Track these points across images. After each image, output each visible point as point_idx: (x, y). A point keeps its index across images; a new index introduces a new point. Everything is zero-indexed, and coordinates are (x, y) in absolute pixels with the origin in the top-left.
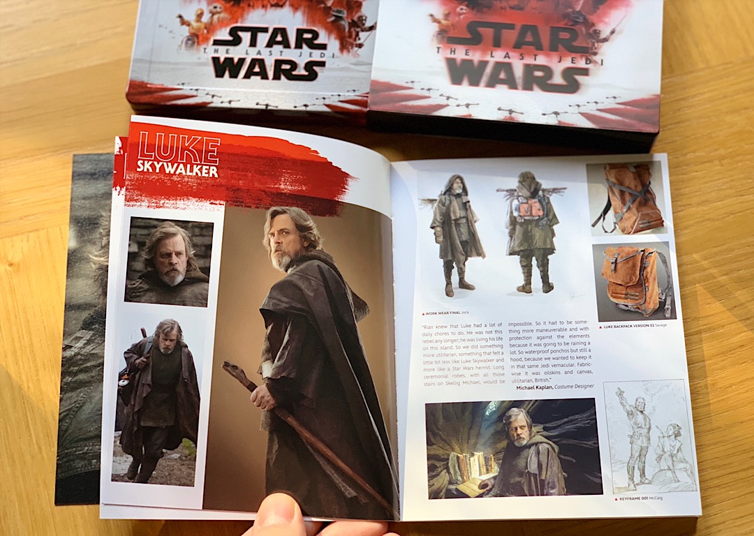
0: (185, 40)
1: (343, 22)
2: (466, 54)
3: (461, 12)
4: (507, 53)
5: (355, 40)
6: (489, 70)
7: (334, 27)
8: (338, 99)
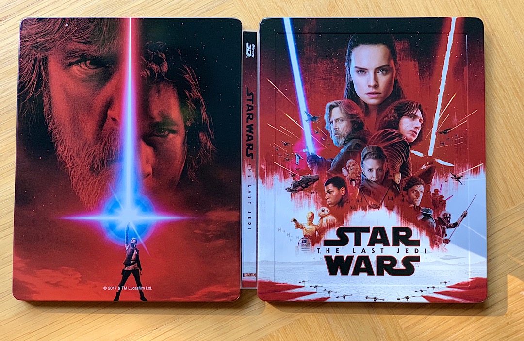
0: (301, 241)
1: (431, 220)
5: (443, 237)
7: (424, 225)
8: (432, 290)
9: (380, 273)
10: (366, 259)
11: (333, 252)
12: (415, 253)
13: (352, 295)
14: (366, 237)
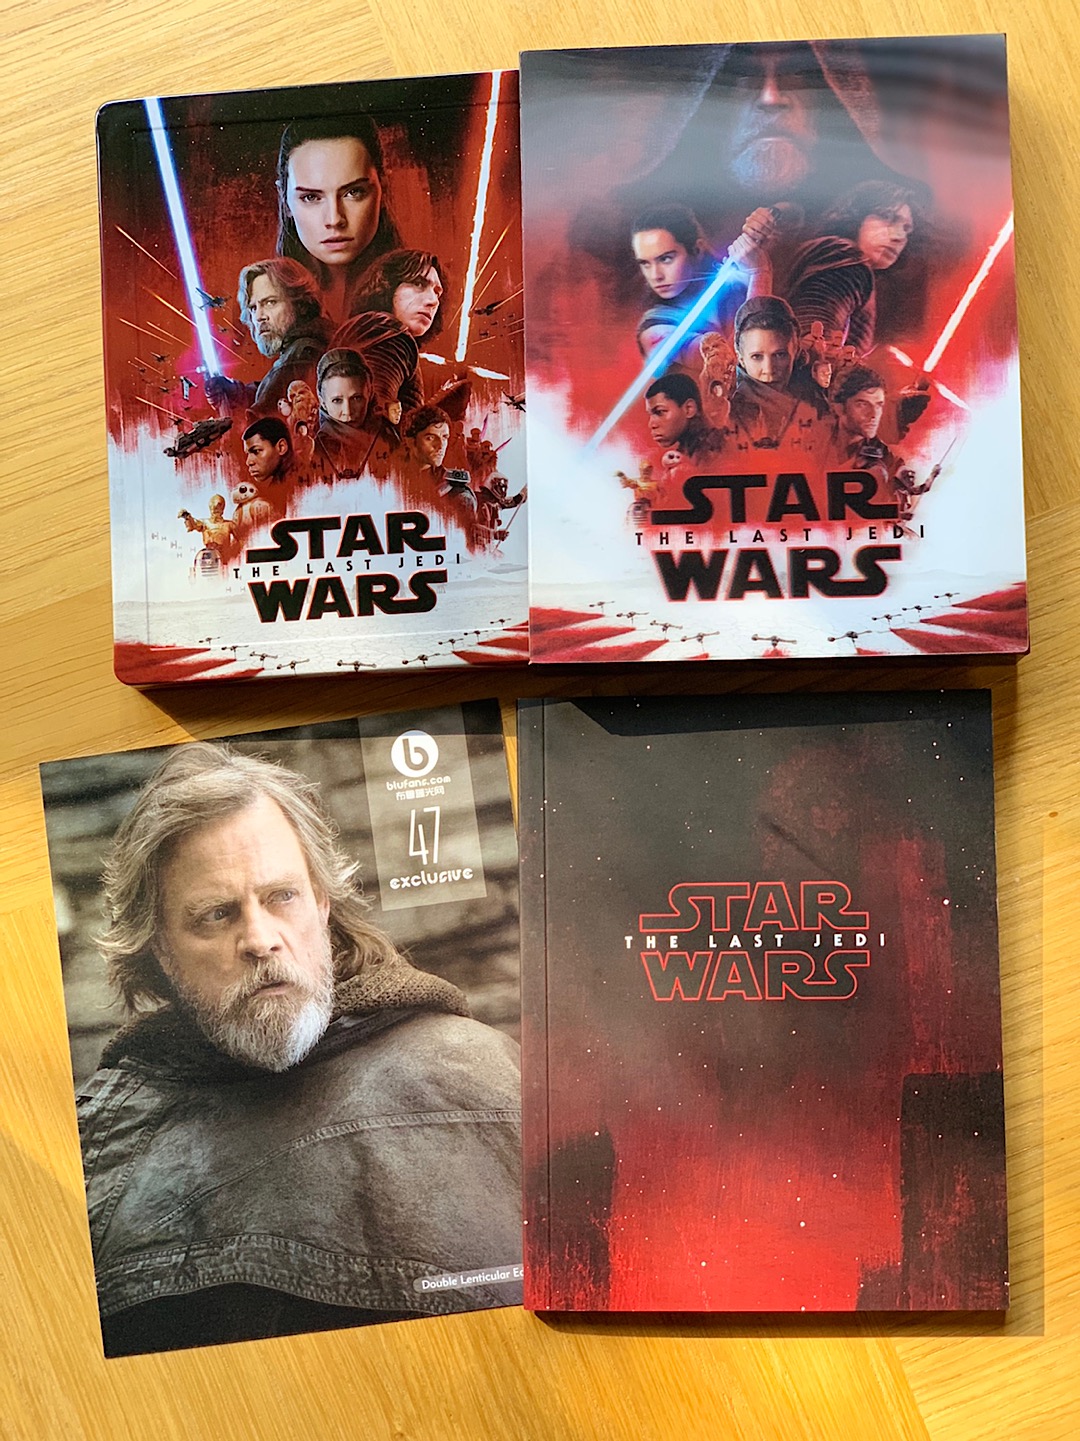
0: (200, 557)
1: (467, 494)
2: (688, 542)
3: (671, 461)
4: (758, 532)
5: (492, 526)
6: (730, 566)
7: (453, 506)
8: (476, 639)
9: (366, 610)
10: (335, 585)
11: (267, 574)
12: (437, 563)
13: (308, 660)
14: (332, 539)
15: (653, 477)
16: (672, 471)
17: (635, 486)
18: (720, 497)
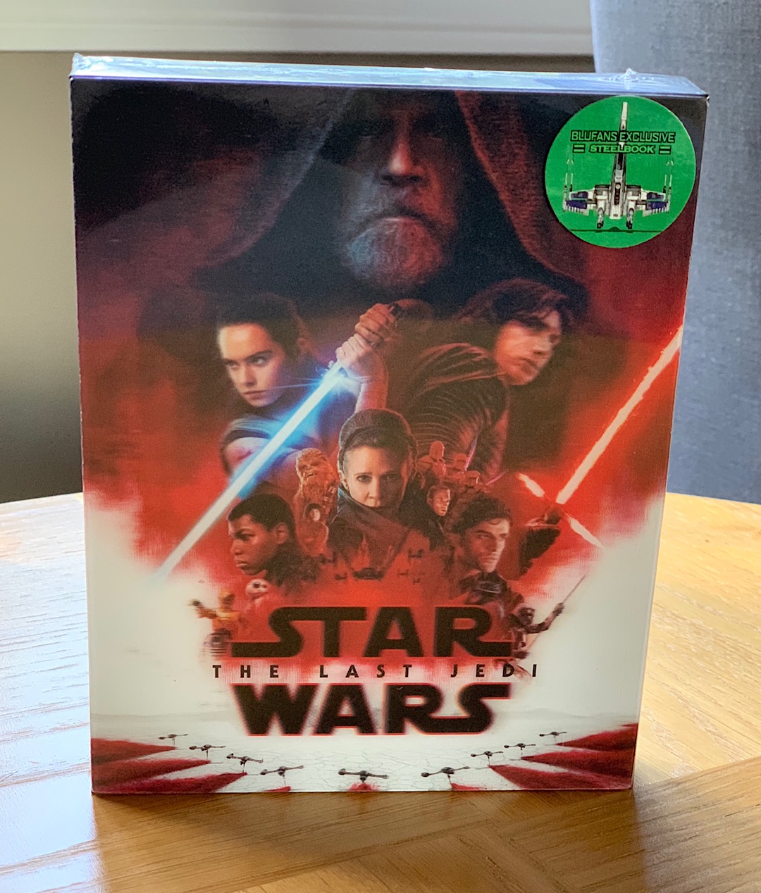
2: (272, 676)
3: (256, 590)
4: (352, 667)
6: (319, 702)
15: (234, 607)
16: (258, 601)
17: (213, 616)
18: (313, 630)
